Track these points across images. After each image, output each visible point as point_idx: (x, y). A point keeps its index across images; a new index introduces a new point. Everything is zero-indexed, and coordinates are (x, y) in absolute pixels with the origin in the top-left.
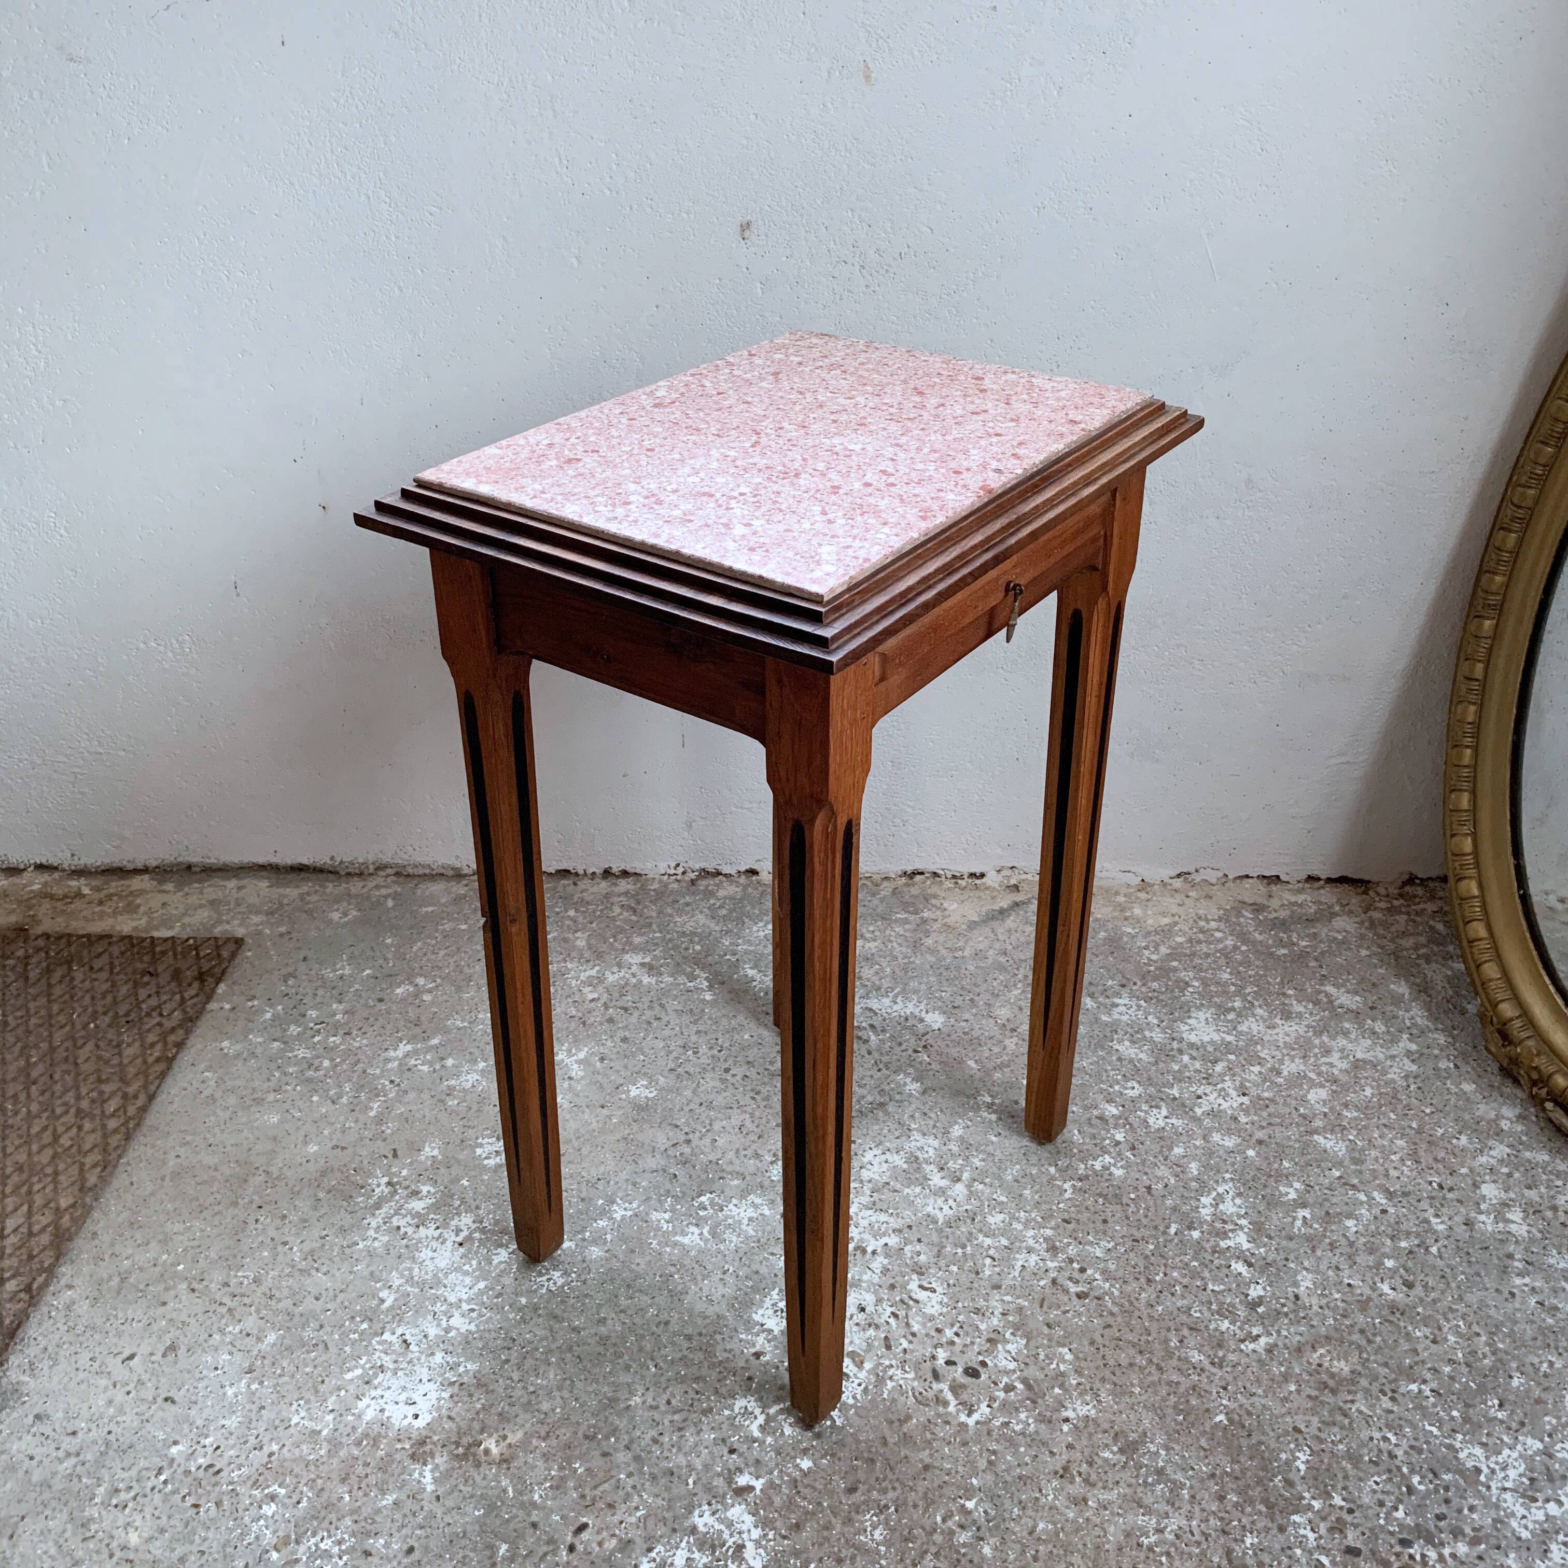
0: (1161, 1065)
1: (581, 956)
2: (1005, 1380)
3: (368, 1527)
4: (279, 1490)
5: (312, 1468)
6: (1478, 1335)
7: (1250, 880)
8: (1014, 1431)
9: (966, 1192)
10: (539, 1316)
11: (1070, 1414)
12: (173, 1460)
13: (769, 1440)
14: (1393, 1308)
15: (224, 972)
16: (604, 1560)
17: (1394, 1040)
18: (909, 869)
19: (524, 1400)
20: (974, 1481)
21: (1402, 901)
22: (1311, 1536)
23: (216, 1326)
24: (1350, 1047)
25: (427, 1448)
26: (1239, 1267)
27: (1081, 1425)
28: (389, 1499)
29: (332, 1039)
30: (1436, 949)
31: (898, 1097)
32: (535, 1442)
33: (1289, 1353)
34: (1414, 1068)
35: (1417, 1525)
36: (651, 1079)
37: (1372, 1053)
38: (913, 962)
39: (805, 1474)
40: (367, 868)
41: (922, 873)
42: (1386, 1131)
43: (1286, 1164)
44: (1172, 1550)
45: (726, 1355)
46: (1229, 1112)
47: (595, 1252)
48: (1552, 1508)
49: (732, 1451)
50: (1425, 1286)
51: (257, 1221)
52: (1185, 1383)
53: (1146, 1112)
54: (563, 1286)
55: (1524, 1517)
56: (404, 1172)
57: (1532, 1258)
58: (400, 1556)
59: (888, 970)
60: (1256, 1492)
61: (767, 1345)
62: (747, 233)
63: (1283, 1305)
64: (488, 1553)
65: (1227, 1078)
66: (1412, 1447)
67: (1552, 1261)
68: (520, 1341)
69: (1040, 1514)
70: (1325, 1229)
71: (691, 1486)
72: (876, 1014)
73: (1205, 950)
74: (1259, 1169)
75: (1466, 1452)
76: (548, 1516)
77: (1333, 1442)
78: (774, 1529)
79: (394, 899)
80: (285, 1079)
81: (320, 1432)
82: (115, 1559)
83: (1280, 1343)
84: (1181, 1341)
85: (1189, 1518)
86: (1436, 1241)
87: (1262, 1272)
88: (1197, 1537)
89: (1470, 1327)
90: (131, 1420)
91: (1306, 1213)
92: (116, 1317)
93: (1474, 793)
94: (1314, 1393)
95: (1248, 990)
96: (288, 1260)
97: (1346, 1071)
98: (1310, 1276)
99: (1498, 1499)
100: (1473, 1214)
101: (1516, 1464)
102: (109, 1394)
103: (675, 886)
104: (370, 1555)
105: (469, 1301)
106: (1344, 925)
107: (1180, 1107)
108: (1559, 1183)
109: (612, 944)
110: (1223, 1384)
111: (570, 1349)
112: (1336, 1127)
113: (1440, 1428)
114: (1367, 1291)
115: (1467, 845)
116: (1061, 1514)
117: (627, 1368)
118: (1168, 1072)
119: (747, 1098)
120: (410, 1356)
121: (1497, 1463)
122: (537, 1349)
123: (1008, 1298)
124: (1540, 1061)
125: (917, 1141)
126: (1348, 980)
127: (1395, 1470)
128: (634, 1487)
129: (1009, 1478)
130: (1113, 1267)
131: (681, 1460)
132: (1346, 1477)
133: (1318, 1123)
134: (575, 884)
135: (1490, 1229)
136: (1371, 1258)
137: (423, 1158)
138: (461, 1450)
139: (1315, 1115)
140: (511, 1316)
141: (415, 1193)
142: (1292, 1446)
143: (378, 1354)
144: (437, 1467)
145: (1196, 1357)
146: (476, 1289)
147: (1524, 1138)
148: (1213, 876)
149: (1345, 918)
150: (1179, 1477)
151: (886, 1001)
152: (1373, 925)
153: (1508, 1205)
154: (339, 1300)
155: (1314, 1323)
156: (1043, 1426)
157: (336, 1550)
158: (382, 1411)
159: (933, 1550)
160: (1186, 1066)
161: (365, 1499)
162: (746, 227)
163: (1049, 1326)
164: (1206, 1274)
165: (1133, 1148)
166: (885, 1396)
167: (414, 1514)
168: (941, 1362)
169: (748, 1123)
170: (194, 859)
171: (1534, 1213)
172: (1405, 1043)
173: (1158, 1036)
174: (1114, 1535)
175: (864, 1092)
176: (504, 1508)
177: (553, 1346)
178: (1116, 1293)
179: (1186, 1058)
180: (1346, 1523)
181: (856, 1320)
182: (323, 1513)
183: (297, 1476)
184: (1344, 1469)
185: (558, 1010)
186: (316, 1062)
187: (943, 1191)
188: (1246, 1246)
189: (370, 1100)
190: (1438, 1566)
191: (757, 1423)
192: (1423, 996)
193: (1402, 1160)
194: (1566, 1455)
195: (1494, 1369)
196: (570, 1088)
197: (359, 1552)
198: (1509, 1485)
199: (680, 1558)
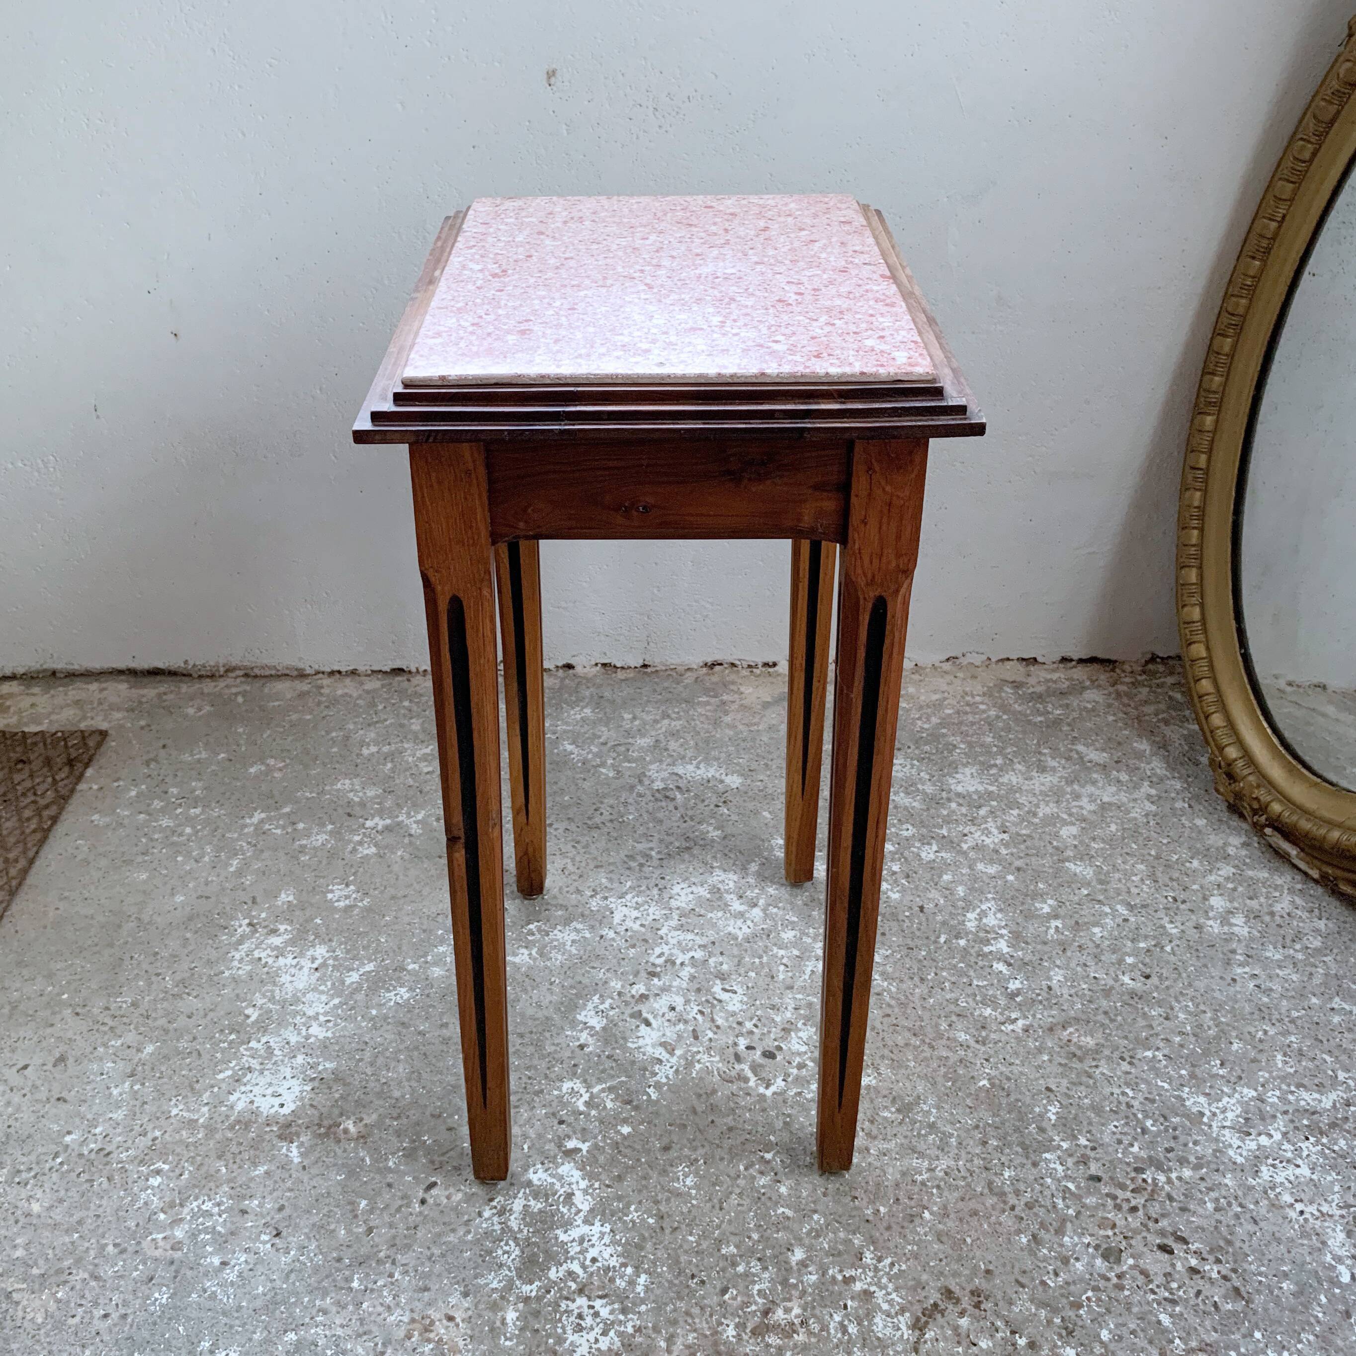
0: (932, 811)
1: (416, 738)
2: (798, 1060)
3: (244, 1192)
4: (163, 1166)
5: (192, 1148)
6: (1205, 1012)
7: (1011, 663)
8: (806, 1098)
9: (761, 914)
10: (389, 1024)
12: (67, 1146)
13: (593, 1113)
14: (1133, 994)
15: (90, 760)
16: (452, 1210)
17: (1137, 787)
18: (710, 660)
19: (378, 1089)
20: (772, 1138)
21: (1144, 677)
22: (1060, 1168)
23: (99, 1041)
24: (1097, 792)
25: (294, 1129)
26: (1000, 967)
28: (261, 1170)
29: (192, 811)
30: (1174, 714)
31: (702, 842)
32: (388, 1122)
33: (1043, 1032)
34: (1154, 808)
35: (1150, 1157)
37: (1117, 797)
38: (714, 736)
39: (625, 1138)
40: (218, 670)
41: (721, 664)
42: (1128, 858)
43: (1041, 886)
44: (942, 1184)
45: (553, 1048)
46: (992, 846)
47: (437, 972)
48: (1264, 1140)
49: (561, 1122)
50: (1160, 977)
51: (132, 958)
52: (954, 1058)
53: (919, 848)
54: (409, 1000)
55: (1239, 1147)
56: (263, 915)
57: (1252, 953)
58: (272, 1213)
59: (692, 742)
60: (1014, 1138)
61: (590, 1039)
62: (553, 80)
63: (1038, 995)
64: (349, 1207)
65: (990, 820)
66: (1146, 1099)
67: (1268, 954)
68: (372, 1043)
70: (1075, 936)
71: (526, 1150)
72: (681, 777)
73: (971, 719)
74: (1017, 890)
75: (1192, 1100)
76: (401, 1177)
77: (1079, 1097)
78: (599, 1180)
79: (243, 696)
80: (151, 844)
81: (197, 1120)
82: (20, 1224)
83: (1036, 1025)
84: (950, 1025)
85: (957, 1158)
86: (1170, 941)
87: (1019, 970)
88: (963, 1174)
89: (1197, 1007)
90: (26, 1116)
91: (1058, 923)
92: (9, 1036)
93: (1201, 568)
94: (1063, 1061)
95: (1009, 750)
96: (162, 987)
97: (1094, 812)
98: (1061, 972)
99: (1218, 1135)
100: (1202, 920)
101: (1234, 1108)
102: (7, 1096)
104: (247, 1212)
105: (326, 1014)
106: (1093, 696)
107: (947, 843)
108: (1277, 894)
110: (986, 1057)
111: (417, 1048)
112: (1084, 856)
113: (1170, 1084)
114: (1111, 982)
115: (1196, 614)
118: (938, 816)
119: (569, 846)
120: (275, 1059)
121: (1217, 1108)
122: (387, 1049)
123: (800, 996)
124: (1260, 793)
125: (719, 876)
126: (1097, 740)
127: (1132, 1117)
129: (801, 1135)
130: (890, 970)
131: (517, 1130)
132: (1090, 1124)
133: (1070, 853)
134: (409, 680)
135: (1216, 931)
136: (1114, 956)
137: (280, 903)
138: (323, 1130)
139: (1067, 847)
140: (364, 1024)
141: (274, 932)
142: (1044, 1102)
143: (245, 1058)
144: (302, 1144)
145: (962, 1037)
146: (331, 1004)
147: (1248, 861)
148: (978, 660)
149: (1095, 691)
150: (949, 1129)
151: (691, 768)
152: (1119, 695)
153: (1232, 913)
154: (209, 1018)
155: (1065, 1008)
157: (216, 1210)
158: (252, 1102)
159: (738, 1191)
160: (954, 812)
161: (240, 1171)
162: (551, 74)
164: (972, 973)
165: (908, 876)
166: (694, 1075)
167: (283, 1180)
168: (742, 1047)
169: (570, 867)
170: (59, 665)
172: (1146, 789)
173: (929, 789)
174: (892, 1175)
175: (672, 839)
176: (362, 1173)
177: (402, 1047)
178: (893, 989)
179: (953, 805)
180: (1089, 1158)
181: (667, 1017)
182: (203, 1182)
183: (178, 1155)
184: (1088, 1118)
185: (397, 781)
186: (179, 830)
187: (741, 915)
188: (1006, 950)
189: (229, 858)
190: (1166, 1187)
191: (582, 1100)
192: (1162, 751)
193: (1142, 880)
194: (1276, 1100)
195: (1217, 1038)
196: (411, 843)
197: (236, 1211)
198: (1228, 1124)
199: (518, 1205)
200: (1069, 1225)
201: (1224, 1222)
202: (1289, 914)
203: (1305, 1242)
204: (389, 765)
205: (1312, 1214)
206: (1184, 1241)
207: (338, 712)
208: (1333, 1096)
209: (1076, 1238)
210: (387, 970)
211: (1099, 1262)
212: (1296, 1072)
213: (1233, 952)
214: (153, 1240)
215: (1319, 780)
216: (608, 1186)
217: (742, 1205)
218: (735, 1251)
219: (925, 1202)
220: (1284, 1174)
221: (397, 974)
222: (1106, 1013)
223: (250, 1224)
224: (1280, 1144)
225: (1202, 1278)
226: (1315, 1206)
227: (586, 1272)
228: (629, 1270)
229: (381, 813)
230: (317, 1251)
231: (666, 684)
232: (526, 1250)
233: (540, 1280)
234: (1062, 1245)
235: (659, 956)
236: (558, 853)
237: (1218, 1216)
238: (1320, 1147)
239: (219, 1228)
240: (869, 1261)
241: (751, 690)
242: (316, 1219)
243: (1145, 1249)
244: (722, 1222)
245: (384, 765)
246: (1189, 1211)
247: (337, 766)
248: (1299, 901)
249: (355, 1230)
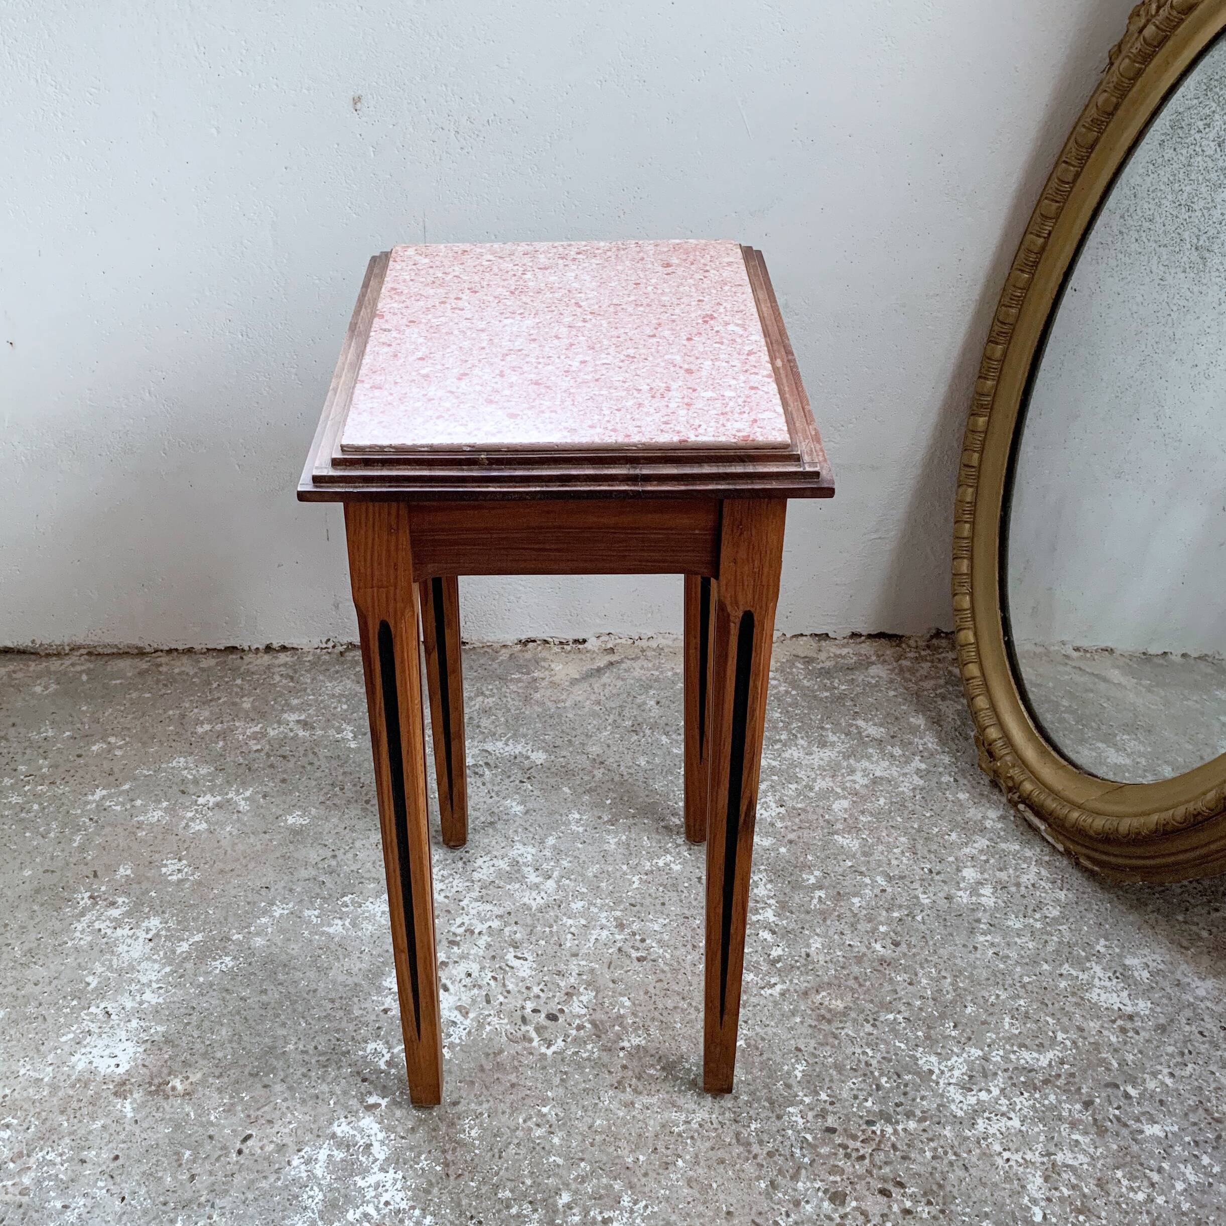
1: (247, 716)
2: (578, 1021)
3: (83, 1143)
4: (13, 1121)
5: (38, 1104)
6: (945, 978)
7: (805, 638)
8: (582, 1058)
9: (555, 886)
10: (214, 990)
11: (626, 1044)
13: (393, 1071)
14: (882, 961)
16: (265, 1159)
17: (908, 762)
18: (524, 638)
19: (203, 1050)
20: (549, 1094)
21: (928, 652)
22: (801, 1121)
24: (871, 767)
25: (127, 1087)
26: (766, 935)
27: (634, 1052)
28: (98, 1124)
29: (40, 788)
30: (951, 689)
32: (211, 1080)
33: (798, 996)
34: (921, 782)
35: (881, 1111)
36: (305, 810)
37: (888, 771)
38: (524, 713)
40: (64, 649)
41: (534, 641)
42: (893, 831)
43: (810, 857)
44: (696, 1135)
45: (361, 1012)
46: (769, 820)
47: (259, 942)
48: (983, 1095)
49: (364, 1080)
50: (909, 946)
54: (233, 968)
56: (103, 888)
57: (996, 921)
58: (108, 1162)
59: (503, 719)
60: (763, 1093)
61: (393, 1003)
63: (797, 961)
64: (175, 1157)
65: (769, 794)
66: (884, 1058)
67: (1010, 923)
68: (198, 1008)
69: (598, 1114)
70: (836, 905)
71: (332, 1106)
72: (490, 754)
74: (788, 862)
76: (221, 1130)
77: (824, 1056)
78: (396, 1132)
79: (87, 674)
81: (42, 1079)
83: (792, 989)
85: (710, 1112)
86: (922, 911)
87: (782, 938)
88: (715, 1126)
89: (939, 973)
91: (822, 894)
93: (971, 559)
94: (814, 1023)
95: (794, 726)
96: (11, 957)
97: (866, 786)
98: (820, 940)
99: (943, 1091)
100: (953, 891)
101: (961, 1067)
103: (327, 657)
104: (85, 1162)
105: (158, 981)
106: (878, 671)
108: (1025, 866)
109: (273, 706)
110: (745, 1019)
111: (239, 1013)
112: (853, 828)
113: (907, 1044)
114: (864, 950)
115: (966, 602)
116: (614, 1114)
117: (284, 1025)
120: (112, 1023)
121: (946, 1066)
122: (212, 1014)
123: (584, 963)
124: (1015, 772)
125: (519, 849)
126: (876, 715)
127: (869, 1074)
128: (288, 1108)
129: (575, 1091)
130: (666, 938)
131: (325, 1087)
132: (831, 1081)
133: (839, 826)
135: (965, 901)
136: (869, 925)
137: (118, 877)
138: (153, 1088)
139: (837, 820)
140: (191, 991)
141: (113, 904)
142: (793, 1060)
143: (85, 1022)
144: (135, 1100)
146: (163, 972)
149: (879, 666)
151: (500, 744)
152: (902, 670)
153: (982, 884)
154: (53, 985)
155: (820, 973)
156: (605, 1053)
157: (58, 1160)
158: (91, 1063)
159: (516, 1141)
161: (80, 1125)
163: (614, 982)
165: (690, 850)
166: (484, 1036)
167: (118, 1133)
168: (528, 1010)
171: (1001, 889)
172: (917, 763)
174: (653, 1126)
175: (478, 814)
176: (187, 1127)
177: (225, 1012)
178: (668, 956)
180: (827, 1112)
181: (463, 982)
182: (47, 1135)
183: (25, 1110)
184: (831, 1076)
185: (228, 759)
186: (28, 806)
187: (537, 886)
188: (772, 919)
189: (73, 833)
190: (893, 1138)
191: (384, 1060)
192: (936, 726)
193: (903, 852)
194: (999, 1059)
195: (953, 1002)
196: (238, 820)
197: (76, 1160)
198: (953, 1081)
199: (323, 1155)
200: (803, 1171)
201: (939, 1169)
202: (1033, 885)
203: (1008, 1186)
204: (221, 743)
205: (1017, 1161)
206: (901, 1185)
207: (175, 690)
208: (1050, 1055)
209: (808, 1184)
210: (214, 939)
211: (826, 1204)
212: (1020, 1033)
213: (978, 921)
214: (4, 1186)
215: (1065, 763)
216: (403, 1138)
217: (519, 1154)
218: (510, 1195)
219: (679, 1152)
220: (997, 1126)
221: (223, 944)
222: (856, 978)
223: (88, 1172)
224: (997, 1099)
225: (914, 1218)
226: (1021, 1154)
227: (379, 1214)
228: (417, 1212)
229: (211, 790)
230: (147, 1196)
231: (482, 661)
232: (328, 1195)
233: (339, 1221)
234: (795, 1190)
235: (459, 926)
236: (373, 829)
237: (934, 1163)
238: (1031, 1102)
239: (61, 1176)
240: (626, 1204)
241: (561, 666)
242: (145, 1168)
243: (867, 1193)
244: (500, 1169)
245: (217, 743)
246: (910, 1159)
247: (173, 744)
248: (1044, 872)
249: (180, 1177)
